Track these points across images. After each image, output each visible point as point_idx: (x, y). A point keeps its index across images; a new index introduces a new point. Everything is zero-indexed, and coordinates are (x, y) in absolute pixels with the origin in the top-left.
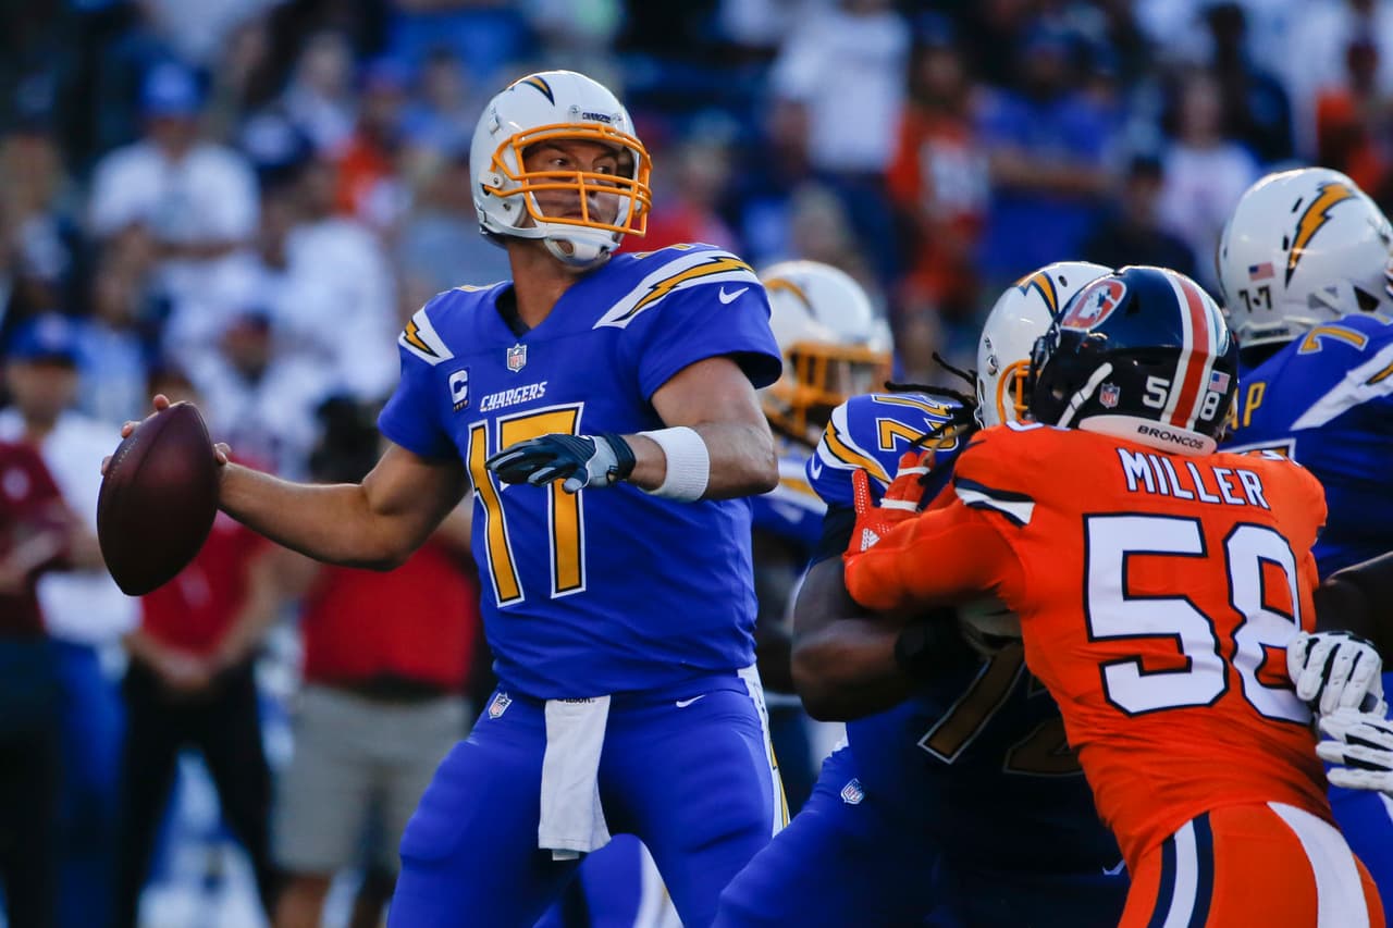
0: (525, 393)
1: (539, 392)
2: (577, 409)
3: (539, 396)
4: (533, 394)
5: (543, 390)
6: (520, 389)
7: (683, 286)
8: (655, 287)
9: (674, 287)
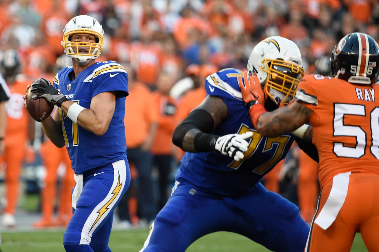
0: (69, 96)
1: (72, 97)
2: (78, 102)
3: (72, 98)
4: (71, 97)
5: (73, 96)
6: (68, 95)
7: (101, 73)
8: (96, 73)
9: (99, 73)
